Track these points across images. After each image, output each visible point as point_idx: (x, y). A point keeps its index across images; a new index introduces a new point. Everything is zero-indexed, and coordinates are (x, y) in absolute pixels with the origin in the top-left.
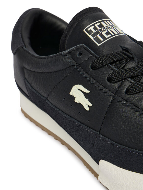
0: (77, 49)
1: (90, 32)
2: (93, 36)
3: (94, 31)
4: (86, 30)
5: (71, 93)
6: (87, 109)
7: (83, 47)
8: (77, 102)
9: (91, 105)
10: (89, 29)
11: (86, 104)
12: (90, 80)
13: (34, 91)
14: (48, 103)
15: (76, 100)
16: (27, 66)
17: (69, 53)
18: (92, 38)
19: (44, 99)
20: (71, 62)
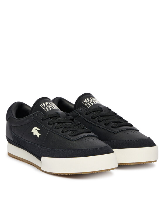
0: (37, 113)
1: (43, 106)
2: (44, 108)
3: (45, 106)
4: (42, 106)
5: (32, 131)
6: (38, 137)
7: (39, 112)
8: (35, 135)
9: (40, 135)
10: (43, 105)
11: (38, 135)
12: (41, 125)
13: (16, 136)
14: (22, 139)
15: (34, 134)
16: (13, 125)
17: (33, 115)
18: (44, 109)
19: (20, 138)
20: (33, 118)
